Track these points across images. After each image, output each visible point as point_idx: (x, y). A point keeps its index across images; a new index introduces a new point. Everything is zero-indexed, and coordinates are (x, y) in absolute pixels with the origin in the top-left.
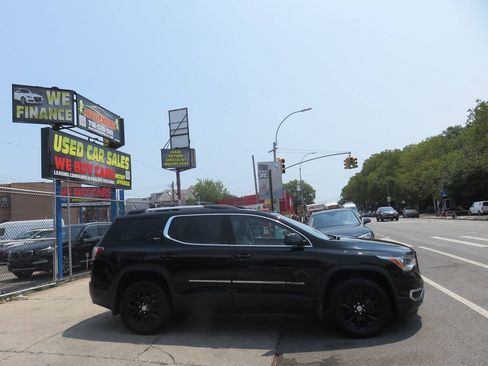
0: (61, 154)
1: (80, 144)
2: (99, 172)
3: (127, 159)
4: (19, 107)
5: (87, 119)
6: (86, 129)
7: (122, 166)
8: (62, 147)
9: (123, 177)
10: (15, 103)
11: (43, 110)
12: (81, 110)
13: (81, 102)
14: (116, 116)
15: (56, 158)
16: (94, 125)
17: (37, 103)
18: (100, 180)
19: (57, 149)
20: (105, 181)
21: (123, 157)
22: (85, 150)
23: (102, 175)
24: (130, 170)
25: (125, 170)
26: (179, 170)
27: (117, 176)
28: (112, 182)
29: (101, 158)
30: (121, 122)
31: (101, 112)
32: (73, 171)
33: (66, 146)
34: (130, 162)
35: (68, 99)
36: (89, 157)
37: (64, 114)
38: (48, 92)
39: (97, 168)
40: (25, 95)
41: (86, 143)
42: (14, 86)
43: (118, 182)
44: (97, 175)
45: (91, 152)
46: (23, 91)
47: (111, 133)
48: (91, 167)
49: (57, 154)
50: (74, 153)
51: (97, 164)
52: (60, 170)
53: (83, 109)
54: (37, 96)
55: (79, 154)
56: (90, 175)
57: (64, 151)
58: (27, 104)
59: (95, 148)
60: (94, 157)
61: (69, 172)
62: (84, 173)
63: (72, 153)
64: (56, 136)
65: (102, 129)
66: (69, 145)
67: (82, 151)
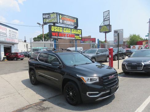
0: (54, 32)
1: (61, 28)
2: (68, 36)
3: (80, 31)
4: (44, 20)
5: (63, 20)
6: (63, 23)
7: (78, 33)
8: (55, 29)
9: (78, 37)
10: (44, 18)
11: (50, 19)
12: (60, 18)
13: (60, 15)
14: (74, 18)
15: (52, 33)
16: (66, 22)
17: (49, 18)
18: (69, 38)
19: (53, 30)
20: (71, 38)
21: (78, 31)
22: (63, 29)
23: (69, 36)
24: (81, 34)
25: (79, 34)
26: (106, 32)
27: (76, 36)
28: (74, 38)
29: (69, 32)
30: (77, 19)
31: (69, 18)
32: (59, 36)
33: (56, 29)
34: (81, 32)
35: (56, 15)
36: (64, 31)
37: (55, 20)
38: (51, 14)
39: (67, 35)
40: (45, 16)
41: (63, 27)
42: (43, 14)
43: (76, 38)
44: (67, 37)
45: (65, 30)
46: (45, 15)
47: (73, 23)
48: (65, 34)
49: (53, 32)
50: (59, 31)
51: (67, 33)
52: (54, 36)
53: (61, 18)
54: (48, 16)
55: (61, 31)
56: (65, 37)
57: (55, 31)
58: (46, 19)
59: (67, 29)
60: (66, 31)
61: (57, 36)
62: (63, 36)
63: (58, 31)
64: (52, 27)
65: (69, 23)
66: (57, 29)
67: (62, 30)
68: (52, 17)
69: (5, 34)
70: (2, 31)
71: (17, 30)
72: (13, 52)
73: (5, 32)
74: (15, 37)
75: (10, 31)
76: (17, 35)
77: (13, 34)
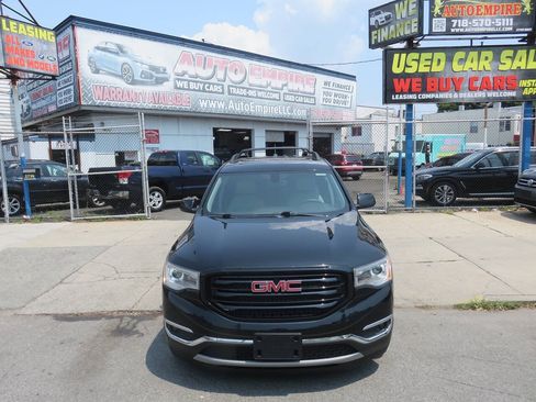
0: (404, 75)
1: (440, 55)
2: (478, 84)
4: (373, 33)
5: (449, 20)
6: (448, 32)
8: (406, 66)
10: (371, 28)
11: (392, 27)
12: (437, 10)
15: (396, 80)
16: (464, 23)
17: (388, 22)
18: (480, 94)
19: (396, 70)
20: (493, 94)
22: (450, 60)
23: (484, 87)
27: (523, 83)
28: (513, 94)
29: (485, 64)
32: (425, 91)
33: (414, 64)
36: (457, 67)
37: (410, 25)
38: (397, 6)
39: (471, 81)
41: (452, 51)
42: (370, 11)
43: (526, 92)
44: (472, 89)
45: (462, 61)
46: (377, 14)
47: (508, 22)
48: (461, 80)
49: (397, 76)
50: (427, 70)
51: (473, 75)
52: (402, 93)
53: (441, 9)
54: (387, 14)
55: (435, 68)
56: (457, 90)
57: (408, 71)
58: (380, 27)
59: (473, 54)
60: (468, 64)
61: (417, 93)
62: (446, 91)
63: (423, 69)
64: (396, 56)
65: (484, 23)
66: (418, 61)
67: (443, 63)
68: (399, 17)
69: (311, 95)
70: (301, 89)
71: (352, 78)
72: (336, 153)
73: (309, 89)
74: (345, 103)
75: (326, 83)
76: (349, 95)
77: (336, 95)
